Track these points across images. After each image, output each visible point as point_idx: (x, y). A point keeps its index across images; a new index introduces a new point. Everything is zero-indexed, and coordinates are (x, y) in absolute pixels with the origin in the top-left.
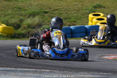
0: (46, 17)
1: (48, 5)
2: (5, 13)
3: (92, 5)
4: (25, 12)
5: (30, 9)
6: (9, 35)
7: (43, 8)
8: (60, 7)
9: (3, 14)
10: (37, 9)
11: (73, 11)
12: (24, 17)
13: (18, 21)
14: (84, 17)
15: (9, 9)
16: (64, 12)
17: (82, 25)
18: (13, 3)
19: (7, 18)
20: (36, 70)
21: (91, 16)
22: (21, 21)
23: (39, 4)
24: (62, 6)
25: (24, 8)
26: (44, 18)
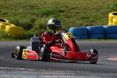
0: (62, 17)
1: (64, 3)
2: (15, 12)
3: (114, 3)
4: (38, 11)
5: (43, 7)
6: (18, 37)
7: (58, 7)
8: (77, 6)
10: (52, 8)
11: (92, 9)
12: (37, 17)
13: (30, 21)
14: (105, 16)
15: (20, 8)
16: (82, 11)
17: (101, 25)
18: (26, 1)
19: (17, 17)
20: (11, 68)
21: (111, 15)
22: (33, 21)
23: (55, 2)
24: (80, 4)
25: (37, 6)
26: (59, 17)
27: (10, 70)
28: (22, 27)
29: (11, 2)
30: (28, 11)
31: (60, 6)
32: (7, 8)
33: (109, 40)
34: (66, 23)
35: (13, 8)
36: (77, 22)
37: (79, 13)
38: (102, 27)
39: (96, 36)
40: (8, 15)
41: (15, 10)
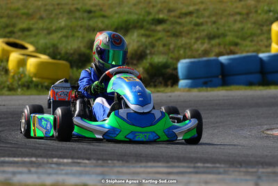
0: (160, 35)
1: (165, 2)
2: (50, 26)
4: (102, 22)
5: (116, 13)
7: (151, 11)
8: (197, 7)
9: (45, 27)
10: (136, 14)
11: (233, 15)
13: (85, 47)
14: (262, 30)
15: (61, 16)
16: (208, 20)
17: (254, 52)
19: (55, 38)
20: (39, 159)
21: (276, 27)
24: (202, 3)
25: (101, 10)
26: (154, 36)
27: (39, 165)
28: (67, 60)
29: (40, 3)
30: (80, 23)
31: (156, 9)
32: (29, 16)
33: (272, 87)
34: (169, 49)
35: (44, 15)
36: (196, 46)
37: (202, 24)
38: (256, 57)
39: (243, 78)
40: (34, 32)
41: (48, 21)
